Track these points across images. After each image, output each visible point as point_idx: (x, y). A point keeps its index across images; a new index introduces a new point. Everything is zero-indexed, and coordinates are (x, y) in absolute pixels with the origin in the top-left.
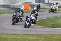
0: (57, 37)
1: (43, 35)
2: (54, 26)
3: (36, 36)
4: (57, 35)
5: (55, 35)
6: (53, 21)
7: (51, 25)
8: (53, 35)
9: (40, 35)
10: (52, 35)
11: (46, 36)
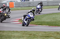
0: (41, 34)
1: (28, 32)
2: (39, 24)
3: (21, 33)
4: (41, 32)
5: (39, 32)
6: (38, 18)
7: (36, 22)
8: (38, 32)
9: (25, 32)
10: (36, 32)
11: (30, 33)
